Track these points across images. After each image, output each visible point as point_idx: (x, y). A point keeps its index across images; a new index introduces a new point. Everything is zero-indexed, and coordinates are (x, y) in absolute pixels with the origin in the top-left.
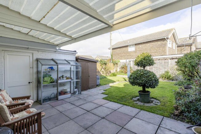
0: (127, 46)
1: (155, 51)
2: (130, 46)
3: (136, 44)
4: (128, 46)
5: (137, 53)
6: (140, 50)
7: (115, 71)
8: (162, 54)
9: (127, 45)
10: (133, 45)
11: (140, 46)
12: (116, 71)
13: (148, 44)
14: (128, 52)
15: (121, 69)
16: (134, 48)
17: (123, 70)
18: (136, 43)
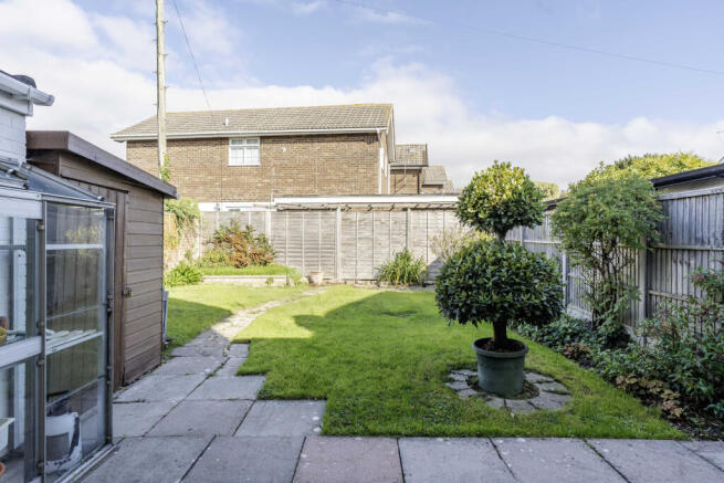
0: (222, 140)
1: (342, 174)
2: (239, 139)
3: (264, 139)
4: (227, 139)
5: (270, 177)
6: (283, 167)
7: (181, 258)
8: (364, 192)
9: (222, 132)
10: (250, 139)
11: (284, 148)
12: (188, 256)
13: (317, 146)
14: (224, 168)
15: (211, 246)
16: (256, 153)
17: (224, 251)
18: (266, 132)
